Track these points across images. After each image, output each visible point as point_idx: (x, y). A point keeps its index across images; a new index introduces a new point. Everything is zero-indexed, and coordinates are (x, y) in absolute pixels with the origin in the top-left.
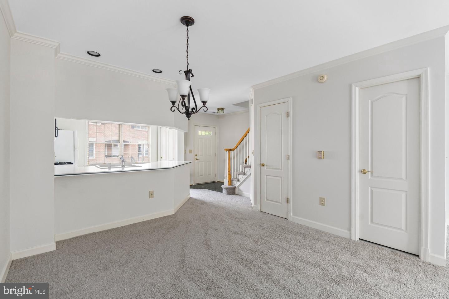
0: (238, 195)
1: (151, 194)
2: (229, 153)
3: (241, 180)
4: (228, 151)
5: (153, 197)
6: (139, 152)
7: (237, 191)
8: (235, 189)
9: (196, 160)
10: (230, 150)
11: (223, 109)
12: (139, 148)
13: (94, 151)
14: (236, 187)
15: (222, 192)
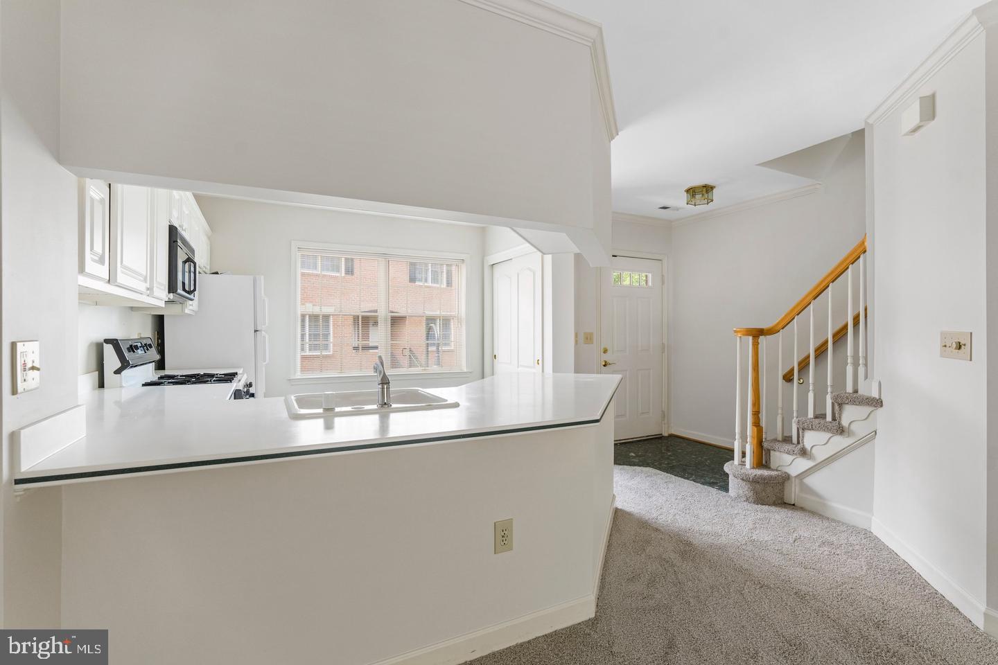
0: (802, 509)
1: (503, 537)
2: (756, 345)
3: (821, 454)
4: (751, 338)
5: (511, 549)
6: (427, 339)
7: (793, 493)
8: (783, 484)
9: (604, 366)
10: (758, 333)
11: (708, 189)
12: (429, 329)
13: (331, 338)
14: (787, 477)
15: (727, 490)
